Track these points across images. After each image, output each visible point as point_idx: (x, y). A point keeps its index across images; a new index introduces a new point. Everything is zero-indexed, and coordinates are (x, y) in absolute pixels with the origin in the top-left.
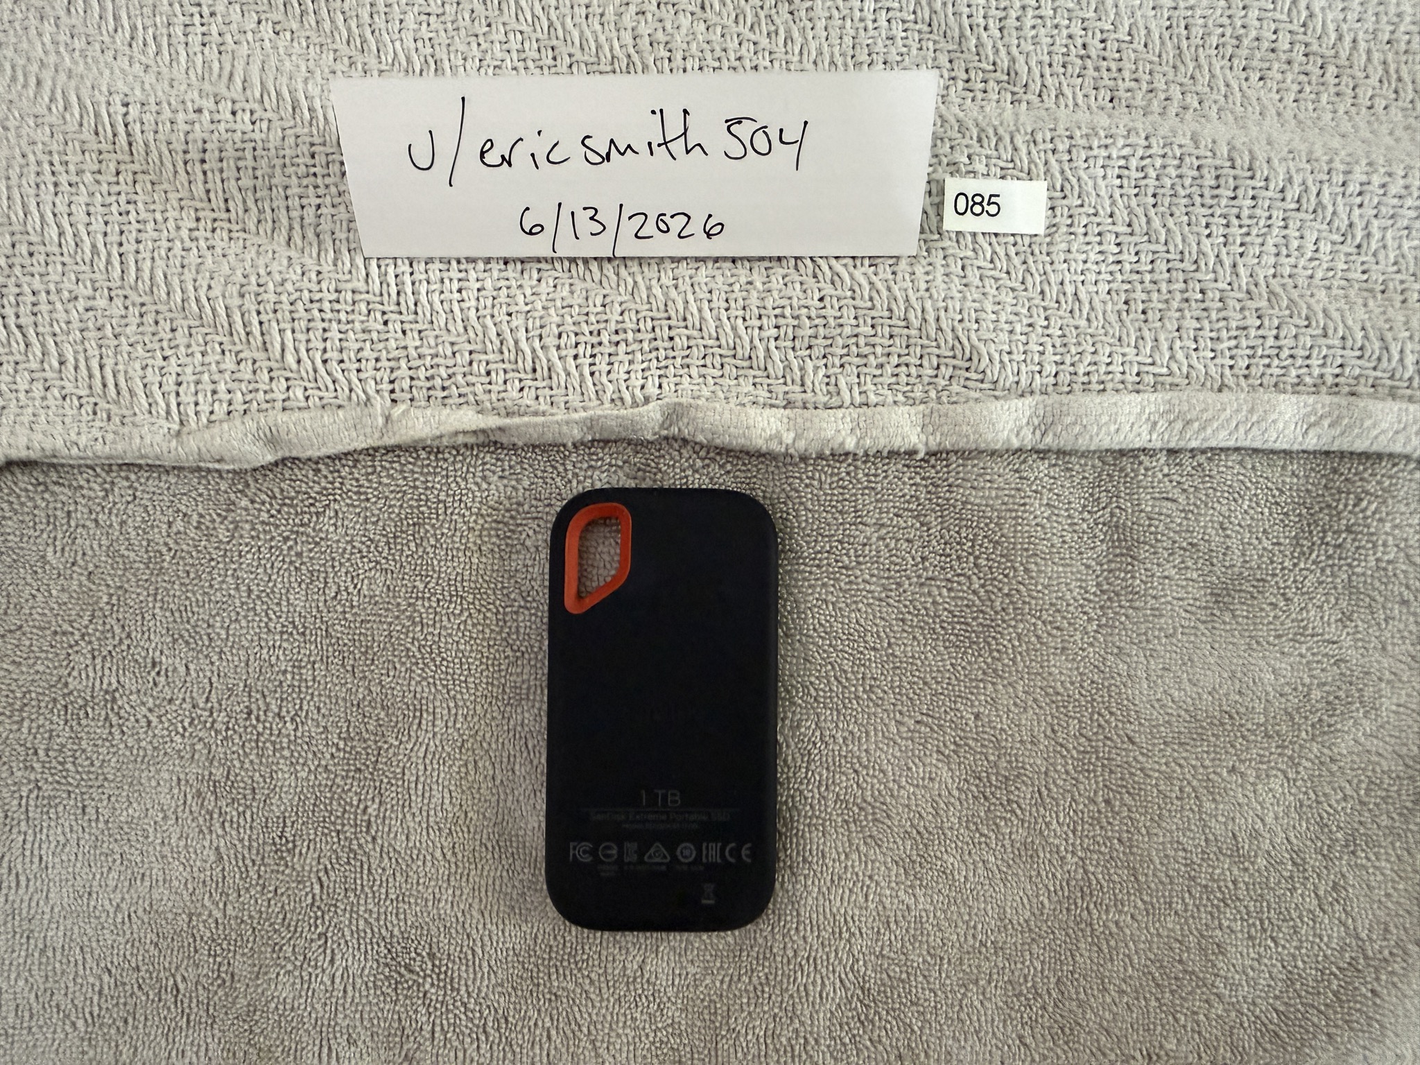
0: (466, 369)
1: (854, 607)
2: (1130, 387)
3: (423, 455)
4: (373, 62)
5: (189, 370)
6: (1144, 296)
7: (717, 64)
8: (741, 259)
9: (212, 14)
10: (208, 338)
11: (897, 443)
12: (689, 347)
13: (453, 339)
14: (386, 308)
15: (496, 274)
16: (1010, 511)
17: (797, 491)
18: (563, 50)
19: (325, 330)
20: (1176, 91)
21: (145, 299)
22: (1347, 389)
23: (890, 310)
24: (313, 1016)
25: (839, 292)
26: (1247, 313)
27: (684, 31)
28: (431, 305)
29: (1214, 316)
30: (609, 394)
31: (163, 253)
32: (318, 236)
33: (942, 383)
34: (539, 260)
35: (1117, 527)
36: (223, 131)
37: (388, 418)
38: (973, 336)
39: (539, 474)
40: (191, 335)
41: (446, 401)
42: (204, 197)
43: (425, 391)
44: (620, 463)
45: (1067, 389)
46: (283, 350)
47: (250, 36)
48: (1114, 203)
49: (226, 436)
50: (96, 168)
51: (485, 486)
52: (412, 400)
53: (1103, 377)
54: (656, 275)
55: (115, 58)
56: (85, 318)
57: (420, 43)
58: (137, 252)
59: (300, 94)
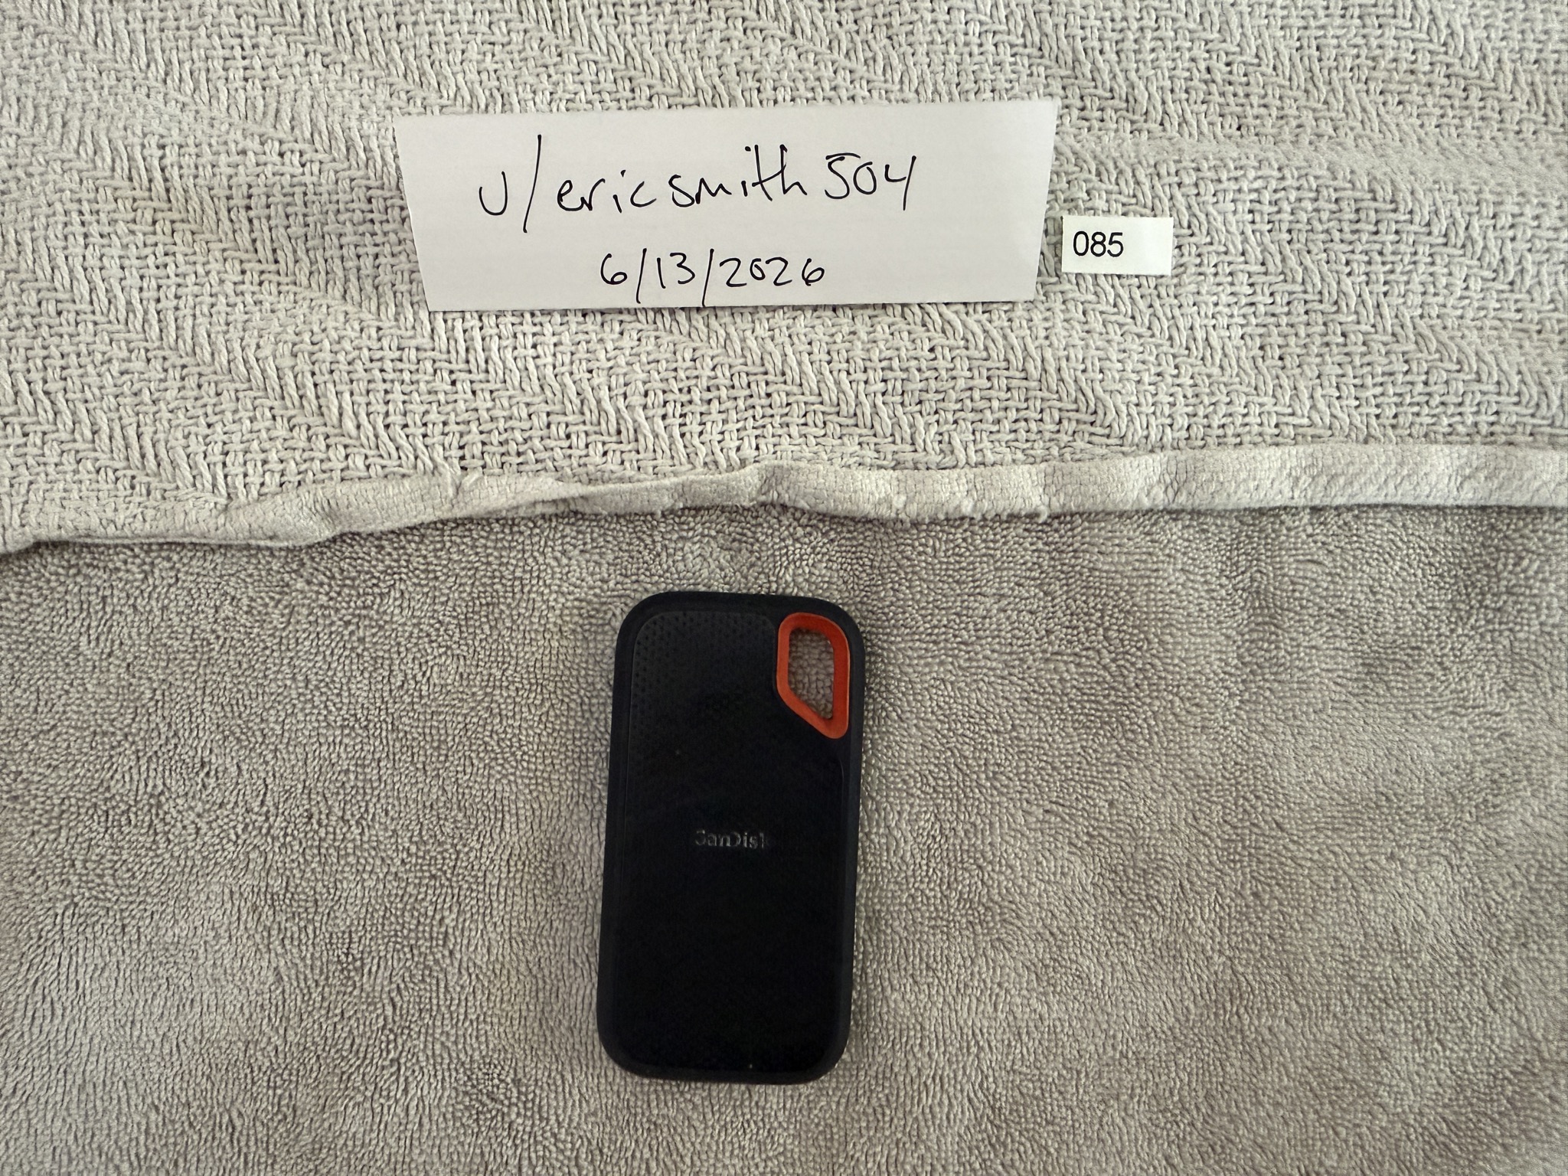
0: (545, 432)
1: (974, 686)
2: (1268, 439)
3: (497, 527)
4: (433, 97)
5: (236, 438)
6: (1281, 341)
7: (810, 95)
8: (843, 307)
9: (255, 46)
10: (257, 402)
11: (1019, 506)
12: (788, 404)
13: (528, 400)
14: (454, 366)
15: (574, 327)
16: (1141, 577)
17: (909, 559)
18: (642, 81)
19: (386, 392)
20: (1308, 117)
21: (185, 360)
22: (1503, 438)
23: (1007, 360)
24: (387, 1152)
25: (952, 342)
26: (1393, 357)
27: (773, 58)
28: (504, 362)
29: (1357, 362)
30: (701, 456)
31: (206, 310)
32: (377, 288)
33: (1064, 438)
34: (620, 312)
35: (1258, 593)
36: (270, 175)
37: (458, 488)
38: (1097, 386)
39: (624, 547)
40: (238, 399)
41: (522, 468)
42: (251, 249)
43: (498, 457)
44: (713, 533)
45: (1202, 443)
46: (341, 415)
47: (297, 70)
48: (1245, 241)
49: (280, 511)
50: (131, 215)
51: (565, 561)
52: (484, 467)
53: (1240, 430)
54: (750, 325)
55: (148, 96)
56: (119, 382)
57: (484, 76)
58: (177, 309)
59: (356, 136)
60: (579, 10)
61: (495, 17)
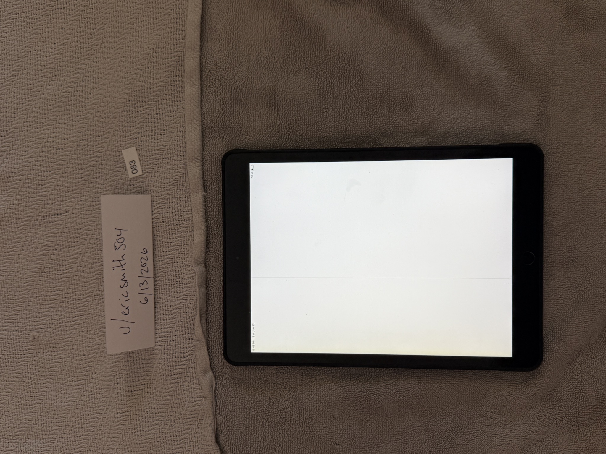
0: (185, 318)
2: (184, 134)
4: (102, 346)
5: (189, 395)
7: (97, 250)
8: (153, 243)
9: (91, 391)
10: (179, 389)
11: (201, 201)
12: (179, 258)
13: (177, 322)
14: (169, 340)
15: (159, 310)
18: (95, 293)
19: (175, 357)
21: (170, 406)
23: (165, 203)
25: (161, 217)
27: (88, 259)
28: (168, 328)
30: (192, 280)
31: (157, 402)
32: (150, 359)
33: (184, 188)
34: (155, 298)
36: (123, 386)
38: (171, 180)
40: (179, 394)
42: (141, 391)
45: (185, 153)
46: (182, 369)
47: (97, 381)
50: (135, 420)
52: (194, 334)
53: (181, 143)
54: (158, 266)
55: (105, 418)
56: (177, 423)
57: (96, 333)
58: (158, 409)
59: (112, 365)
60: (78, 309)
61: (81, 331)
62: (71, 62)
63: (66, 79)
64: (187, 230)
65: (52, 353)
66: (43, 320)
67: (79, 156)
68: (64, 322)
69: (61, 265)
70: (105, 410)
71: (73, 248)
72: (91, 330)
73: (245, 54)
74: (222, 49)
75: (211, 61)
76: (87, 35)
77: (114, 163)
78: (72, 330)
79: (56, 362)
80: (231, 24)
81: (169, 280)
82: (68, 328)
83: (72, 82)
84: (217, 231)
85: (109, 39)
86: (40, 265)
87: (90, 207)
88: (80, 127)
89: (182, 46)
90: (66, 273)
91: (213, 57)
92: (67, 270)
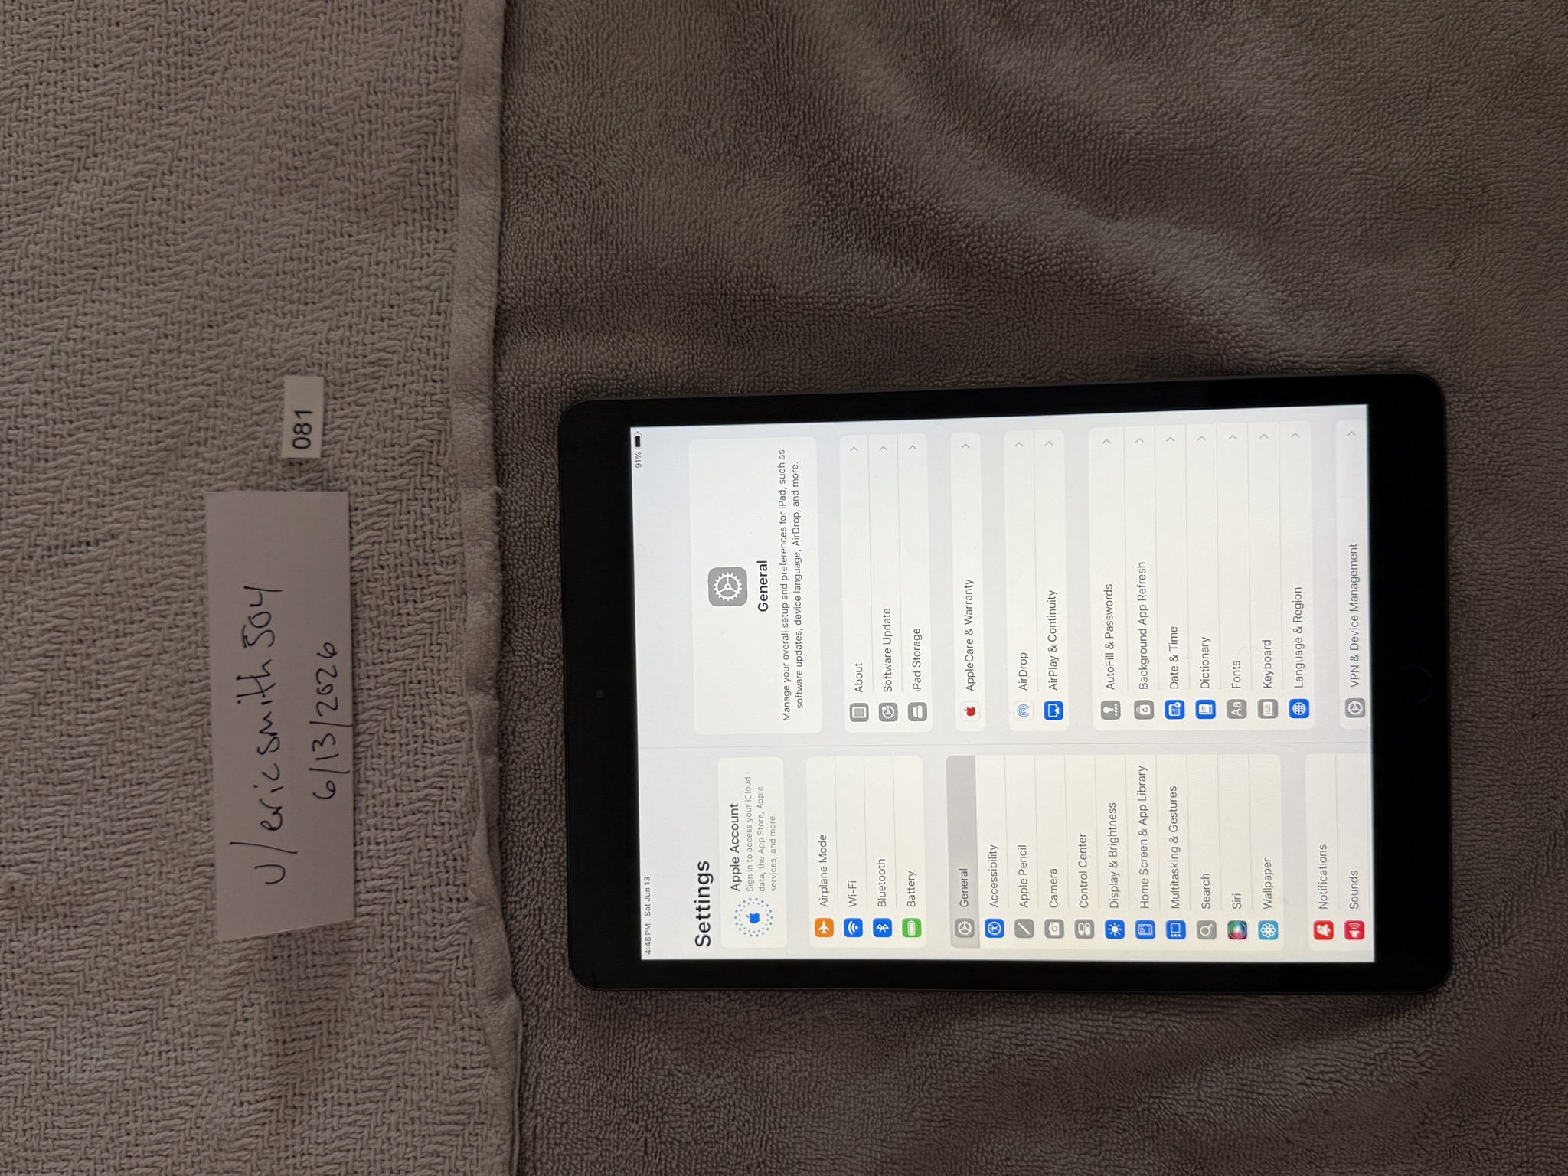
0: (439, 840)
2: (447, 321)
3: (507, 864)
4: (200, 915)
5: (447, 1057)
6: (379, 306)
8: (353, 626)
9: (167, 1043)
10: (425, 1035)
11: (489, 510)
12: (425, 669)
13: (417, 850)
14: (394, 901)
15: (366, 818)
18: (185, 767)
19: (412, 948)
21: (393, 1084)
23: (388, 515)
25: (376, 553)
27: (168, 672)
28: (389, 866)
30: (457, 731)
31: (356, 1072)
32: (337, 953)
33: (442, 473)
36: (261, 1027)
37: (479, 904)
38: (404, 450)
41: (465, 858)
42: (311, 1041)
43: (457, 874)
45: (446, 372)
46: (430, 982)
47: (183, 1013)
50: (290, 1124)
52: (465, 885)
53: (439, 343)
54: (366, 693)
55: (203, 1117)
56: (404, 1132)
57: (184, 879)
59: (229, 969)
60: (136, 811)
61: (142, 871)
62: (139, 119)
63: (124, 166)
64: (447, 590)
65: (62, 931)
66: (37, 837)
67: (153, 381)
68: (97, 845)
69: (94, 685)
70: (204, 1095)
71: (129, 638)
72: (170, 869)
73: (629, 108)
74: (564, 94)
75: (532, 125)
76: (187, 43)
77: (251, 400)
78: (120, 870)
79: (70, 958)
80: (590, 24)
81: (394, 732)
82: (106, 864)
83: (141, 172)
84: (534, 595)
85: (246, 55)
86: (36, 685)
87: (177, 525)
88: (160, 301)
89: (450, 78)
90: (107, 708)
91: (538, 116)
92: (108, 699)
